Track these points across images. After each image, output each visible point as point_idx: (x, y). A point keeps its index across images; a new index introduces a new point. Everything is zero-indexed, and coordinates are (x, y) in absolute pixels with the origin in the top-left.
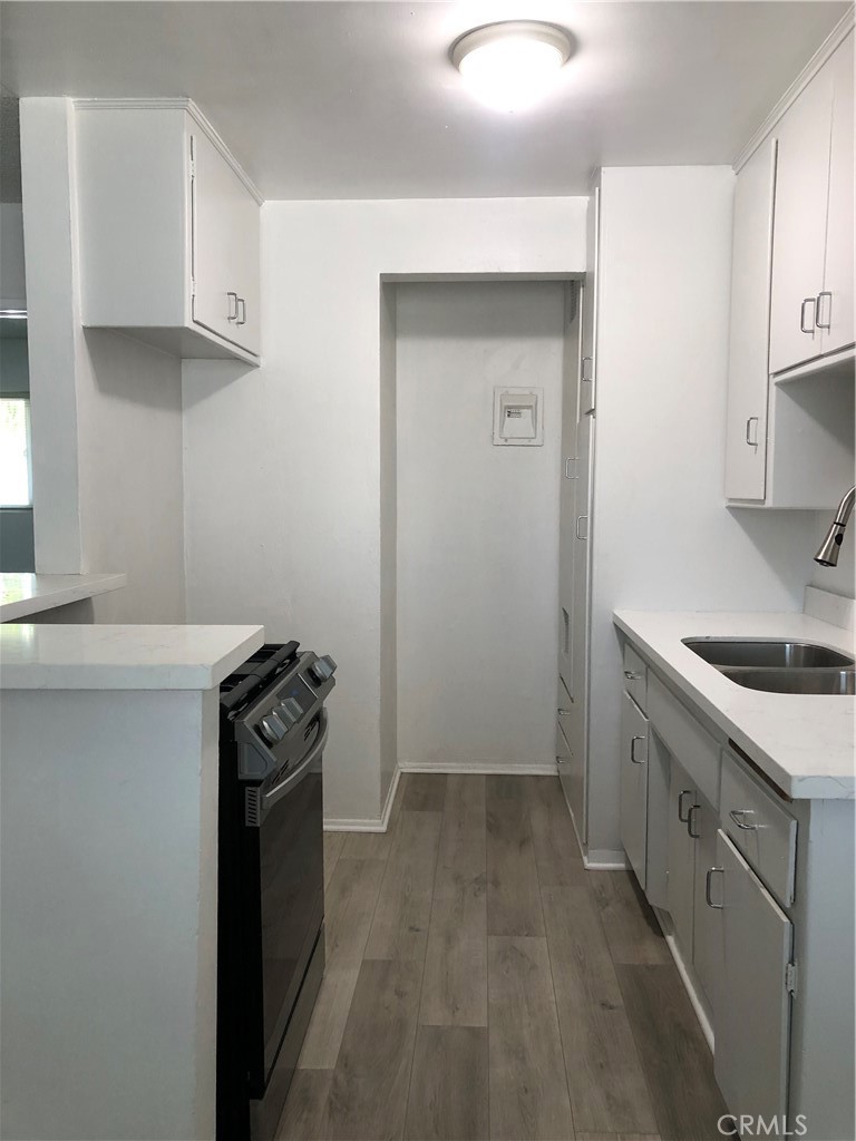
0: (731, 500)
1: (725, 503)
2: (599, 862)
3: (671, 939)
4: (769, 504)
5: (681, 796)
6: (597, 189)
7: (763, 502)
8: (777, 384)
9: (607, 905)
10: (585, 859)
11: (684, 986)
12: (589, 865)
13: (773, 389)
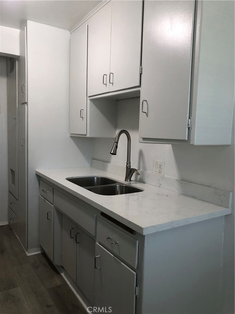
0: (71, 134)
1: (69, 135)
2: (32, 253)
3: (63, 274)
4: (88, 136)
5: (71, 230)
6: (25, 27)
7: (86, 135)
8: (90, 100)
9: (38, 267)
10: (27, 253)
11: (71, 290)
12: (29, 255)
13: (89, 101)
